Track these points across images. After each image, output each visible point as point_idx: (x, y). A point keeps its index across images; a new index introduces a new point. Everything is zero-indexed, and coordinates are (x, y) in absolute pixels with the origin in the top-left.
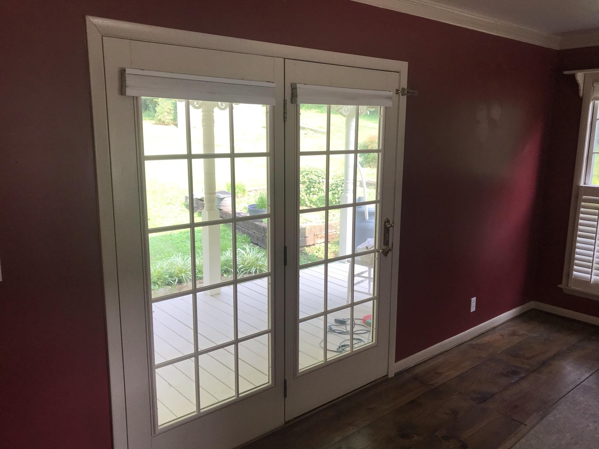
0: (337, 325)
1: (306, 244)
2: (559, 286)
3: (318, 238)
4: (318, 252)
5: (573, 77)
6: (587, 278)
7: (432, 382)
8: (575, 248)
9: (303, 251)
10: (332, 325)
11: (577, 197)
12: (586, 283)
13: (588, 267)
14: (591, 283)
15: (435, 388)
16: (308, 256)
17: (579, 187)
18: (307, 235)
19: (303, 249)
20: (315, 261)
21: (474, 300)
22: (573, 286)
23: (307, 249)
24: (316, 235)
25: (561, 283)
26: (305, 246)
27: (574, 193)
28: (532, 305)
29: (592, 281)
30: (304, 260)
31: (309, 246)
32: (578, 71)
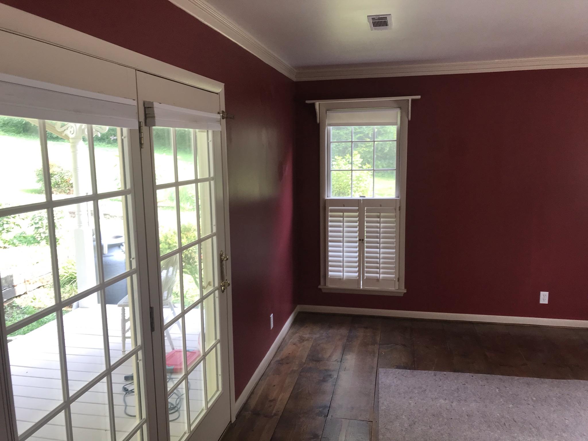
0: (131, 383)
1: (15, 294)
2: (319, 287)
3: (30, 284)
4: (33, 301)
5: (313, 105)
6: (340, 276)
7: (274, 412)
8: (328, 251)
9: (14, 304)
10: (125, 385)
11: (325, 208)
12: (339, 280)
13: (340, 266)
14: (344, 279)
15: (281, 417)
16: (22, 308)
17: (325, 201)
18: (15, 284)
19: (11, 302)
20: (33, 313)
21: (272, 315)
22: (330, 285)
23: (17, 301)
24: (27, 281)
25: (320, 284)
26: (14, 298)
27: (321, 205)
28: (299, 308)
29: (344, 278)
30: (17, 314)
31: (20, 296)
32: (317, 101)
